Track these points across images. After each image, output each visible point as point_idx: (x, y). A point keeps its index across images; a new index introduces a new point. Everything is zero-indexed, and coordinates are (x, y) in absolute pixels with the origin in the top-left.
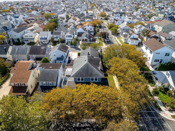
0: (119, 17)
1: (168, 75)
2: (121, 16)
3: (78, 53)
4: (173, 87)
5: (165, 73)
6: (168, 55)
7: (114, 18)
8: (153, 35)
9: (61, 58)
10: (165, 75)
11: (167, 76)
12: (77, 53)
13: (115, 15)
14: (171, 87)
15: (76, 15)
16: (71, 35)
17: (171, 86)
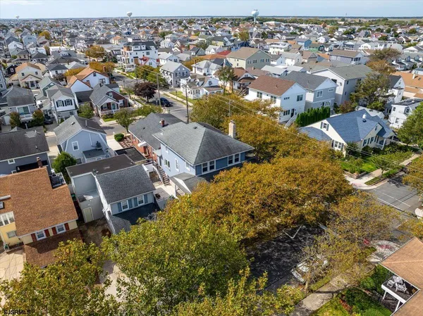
0: (145, 52)
1: (324, 127)
2: (147, 49)
3: (116, 136)
4: (340, 144)
5: (317, 125)
6: (301, 99)
7: (134, 54)
8: (244, 76)
9: (96, 149)
10: (319, 128)
11: (324, 130)
12: (113, 136)
13: (133, 48)
14: (336, 146)
15: (23, 57)
16: (71, 98)
17: (337, 142)
